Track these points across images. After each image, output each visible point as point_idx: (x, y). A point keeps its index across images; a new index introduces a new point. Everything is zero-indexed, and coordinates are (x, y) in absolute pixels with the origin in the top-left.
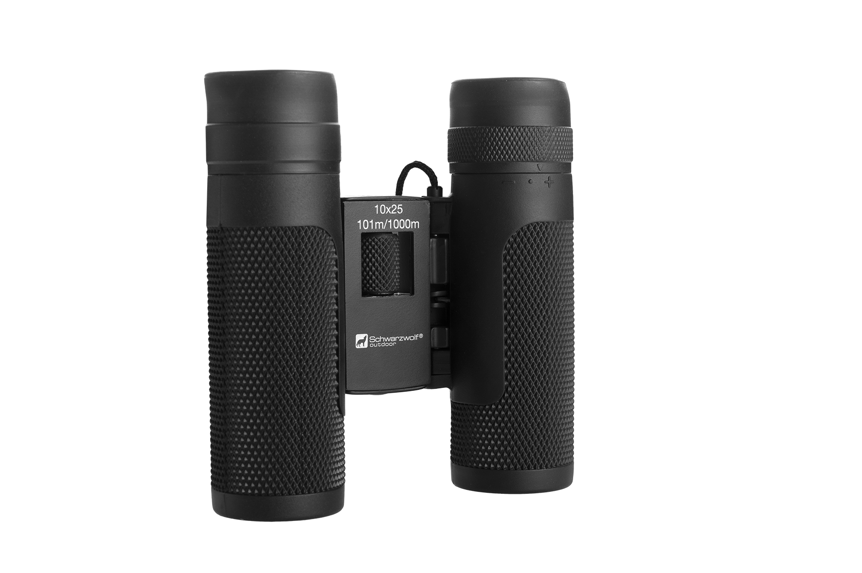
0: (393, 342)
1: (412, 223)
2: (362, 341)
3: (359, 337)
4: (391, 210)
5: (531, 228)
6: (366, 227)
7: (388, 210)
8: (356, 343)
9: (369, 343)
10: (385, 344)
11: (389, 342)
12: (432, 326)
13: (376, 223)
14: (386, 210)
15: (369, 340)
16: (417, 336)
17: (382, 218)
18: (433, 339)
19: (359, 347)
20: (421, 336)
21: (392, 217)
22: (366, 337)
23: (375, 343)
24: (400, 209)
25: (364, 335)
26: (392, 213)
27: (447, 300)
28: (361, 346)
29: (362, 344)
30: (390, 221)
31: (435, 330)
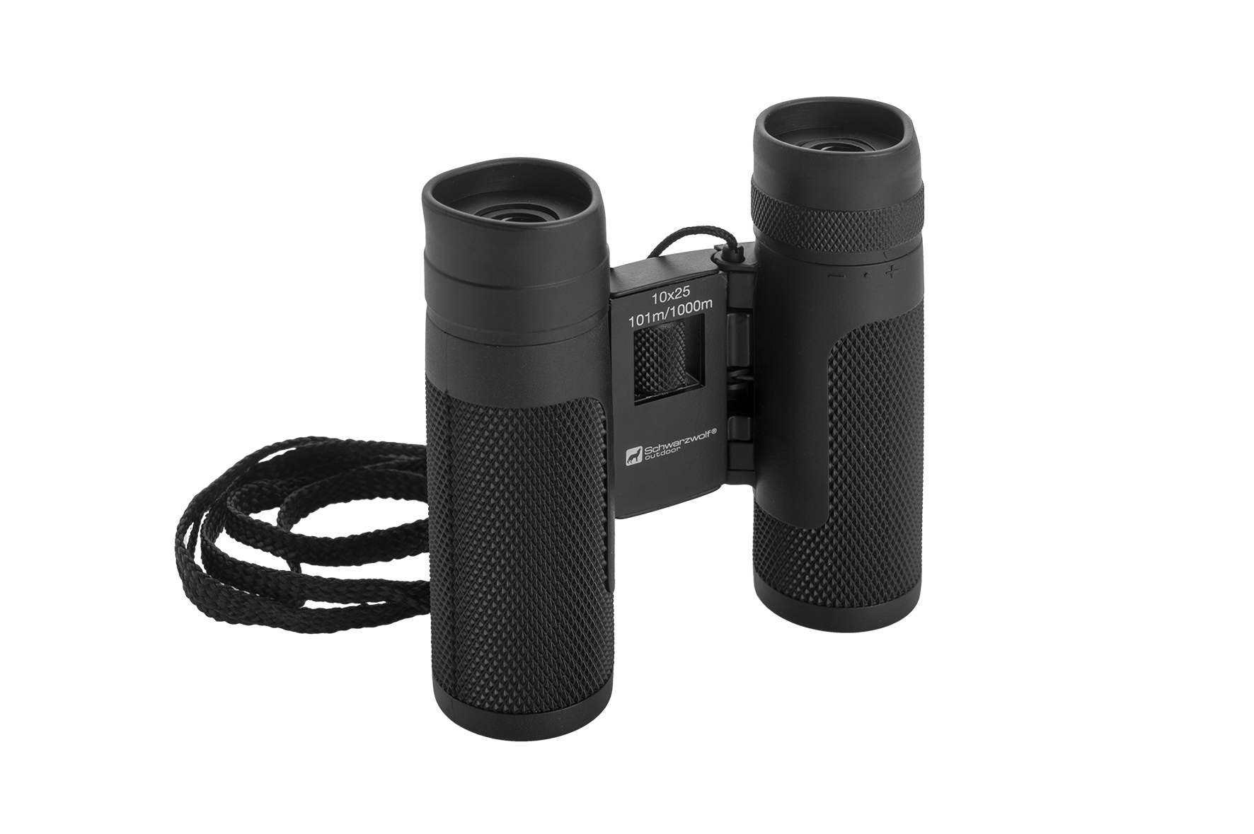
0: (676, 447)
1: (703, 303)
2: (636, 456)
3: (630, 452)
4: (674, 296)
5: (868, 329)
6: (640, 322)
7: (671, 296)
8: (627, 460)
9: (644, 456)
10: (665, 452)
11: (671, 449)
12: (729, 416)
13: (654, 315)
14: (668, 296)
15: (644, 451)
16: (708, 433)
17: (662, 307)
18: (730, 431)
19: (630, 464)
20: (714, 431)
21: (676, 303)
22: (640, 450)
23: (653, 454)
24: (687, 292)
25: (638, 448)
26: (676, 298)
27: (749, 378)
28: (634, 461)
29: (635, 459)
30: (673, 309)
31: (733, 419)
